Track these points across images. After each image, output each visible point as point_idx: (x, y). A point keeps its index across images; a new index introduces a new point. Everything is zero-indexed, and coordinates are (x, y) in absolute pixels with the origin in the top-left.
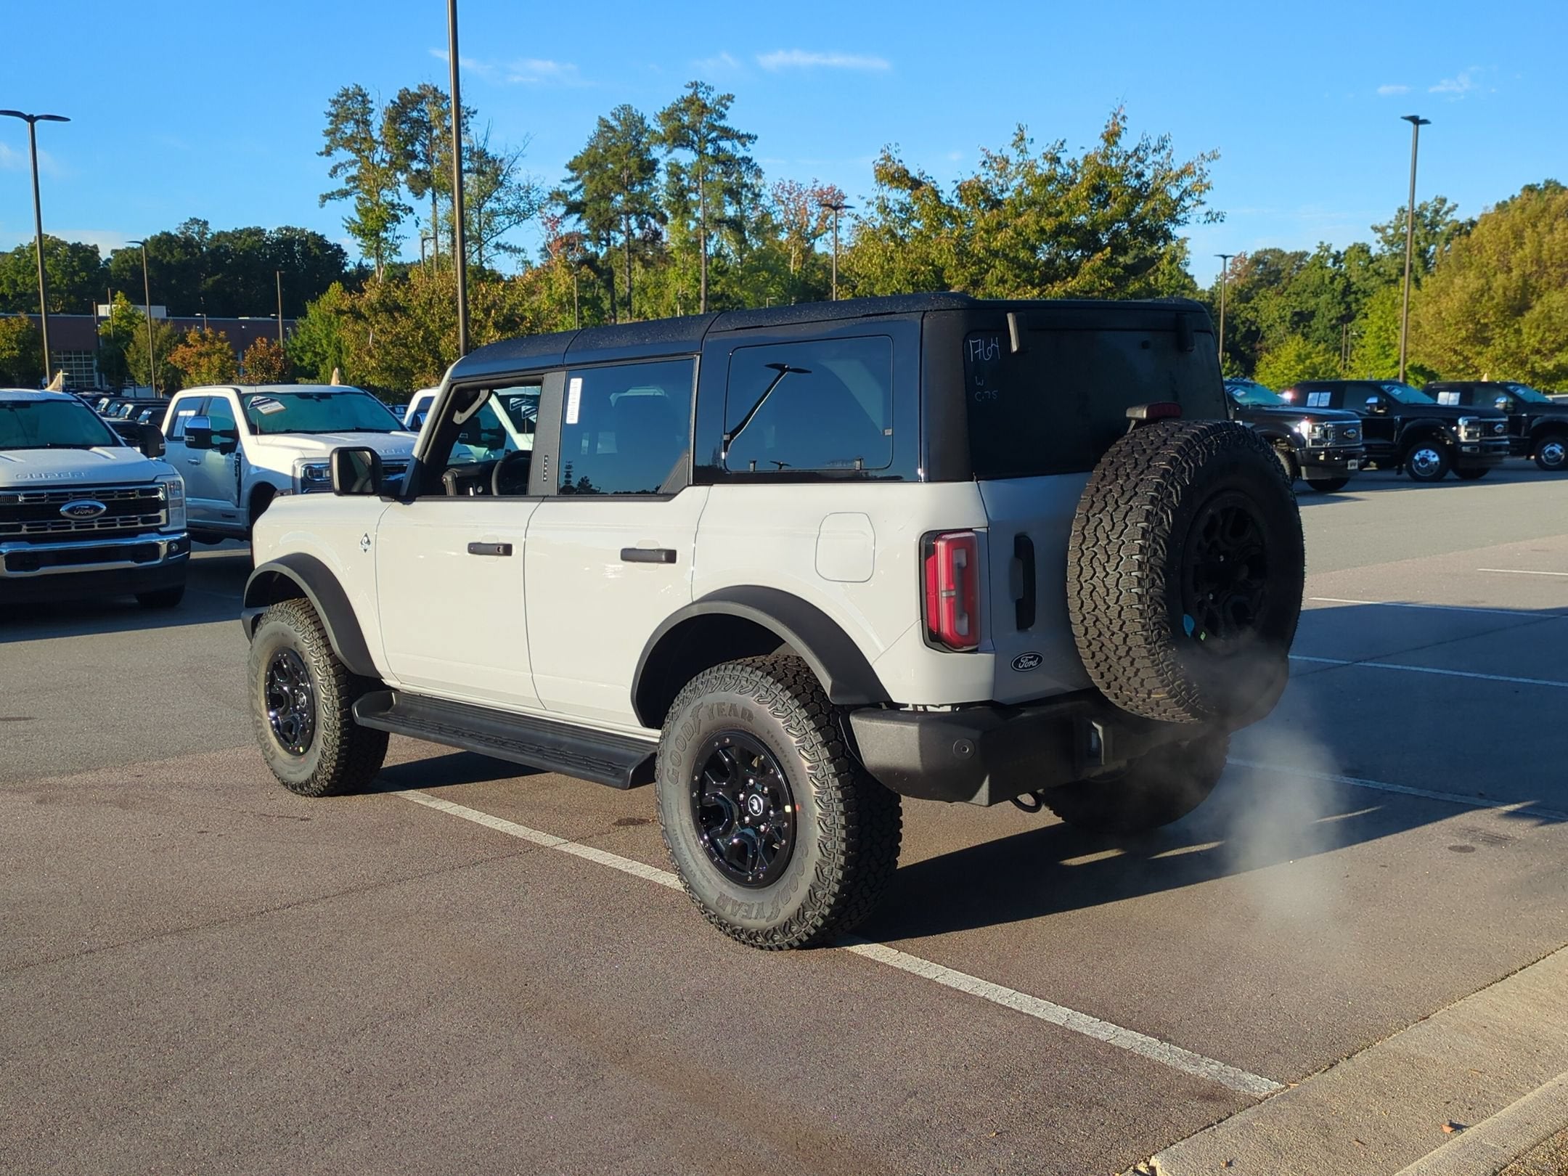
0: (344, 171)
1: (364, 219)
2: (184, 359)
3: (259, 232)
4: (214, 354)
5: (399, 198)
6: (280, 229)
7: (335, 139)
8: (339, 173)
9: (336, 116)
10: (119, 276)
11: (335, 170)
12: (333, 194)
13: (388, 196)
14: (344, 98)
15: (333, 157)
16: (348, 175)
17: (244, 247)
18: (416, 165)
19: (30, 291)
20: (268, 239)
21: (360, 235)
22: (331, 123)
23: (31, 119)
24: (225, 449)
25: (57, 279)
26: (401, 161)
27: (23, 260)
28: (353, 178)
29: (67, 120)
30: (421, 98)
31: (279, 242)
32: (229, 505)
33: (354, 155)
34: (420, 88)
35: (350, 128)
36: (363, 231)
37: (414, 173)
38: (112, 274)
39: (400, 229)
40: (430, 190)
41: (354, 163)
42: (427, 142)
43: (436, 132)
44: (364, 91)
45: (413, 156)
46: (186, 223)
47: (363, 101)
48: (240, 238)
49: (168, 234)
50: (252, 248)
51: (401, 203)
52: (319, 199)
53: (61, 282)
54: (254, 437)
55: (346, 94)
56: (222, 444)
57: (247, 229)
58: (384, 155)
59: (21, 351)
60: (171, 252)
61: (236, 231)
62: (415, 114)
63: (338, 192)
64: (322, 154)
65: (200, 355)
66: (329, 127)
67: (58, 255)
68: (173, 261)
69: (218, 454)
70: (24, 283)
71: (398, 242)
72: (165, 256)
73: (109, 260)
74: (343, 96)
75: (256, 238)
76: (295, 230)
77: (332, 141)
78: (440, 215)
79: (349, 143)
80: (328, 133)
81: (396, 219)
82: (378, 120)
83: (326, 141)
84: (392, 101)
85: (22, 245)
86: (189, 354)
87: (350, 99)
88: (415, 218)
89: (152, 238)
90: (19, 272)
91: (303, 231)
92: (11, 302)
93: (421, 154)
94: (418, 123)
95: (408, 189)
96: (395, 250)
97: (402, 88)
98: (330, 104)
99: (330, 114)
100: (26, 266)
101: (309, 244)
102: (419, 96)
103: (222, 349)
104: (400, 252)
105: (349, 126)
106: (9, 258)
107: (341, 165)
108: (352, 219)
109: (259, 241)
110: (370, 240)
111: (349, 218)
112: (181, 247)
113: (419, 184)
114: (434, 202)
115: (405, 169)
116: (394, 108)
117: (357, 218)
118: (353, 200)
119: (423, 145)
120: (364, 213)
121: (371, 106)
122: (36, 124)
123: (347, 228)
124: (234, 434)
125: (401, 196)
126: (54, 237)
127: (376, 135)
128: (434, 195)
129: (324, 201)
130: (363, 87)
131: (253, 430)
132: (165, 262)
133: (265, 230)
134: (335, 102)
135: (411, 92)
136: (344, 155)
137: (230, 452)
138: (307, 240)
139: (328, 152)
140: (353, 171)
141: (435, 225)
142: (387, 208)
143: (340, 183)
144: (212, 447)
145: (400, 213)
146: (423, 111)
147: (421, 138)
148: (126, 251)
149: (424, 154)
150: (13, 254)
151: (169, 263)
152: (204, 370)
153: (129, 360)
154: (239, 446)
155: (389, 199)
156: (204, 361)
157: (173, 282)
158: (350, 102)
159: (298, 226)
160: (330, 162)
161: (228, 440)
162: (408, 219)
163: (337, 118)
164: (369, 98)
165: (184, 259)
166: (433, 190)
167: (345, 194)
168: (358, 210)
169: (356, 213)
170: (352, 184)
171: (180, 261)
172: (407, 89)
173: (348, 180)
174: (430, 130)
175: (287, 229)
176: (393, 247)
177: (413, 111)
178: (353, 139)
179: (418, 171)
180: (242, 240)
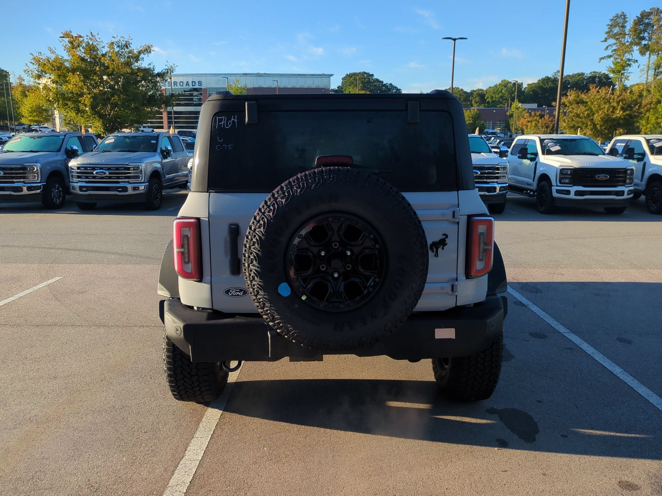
0: (611, 47)
1: (615, 66)
2: (523, 123)
3: (583, 74)
4: (533, 121)
5: (632, 57)
6: (591, 73)
7: (610, 34)
8: (609, 48)
9: (611, 26)
10: (528, 93)
11: (607, 48)
12: (605, 57)
13: (627, 56)
14: (616, 18)
15: (607, 42)
16: (613, 49)
17: (575, 80)
18: (644, 42)
19: (497, 100)
20: (586, 77)
21: (613, 73)
22: (609, 28)
23: (455, 40)
24: (532, 160)
25: (506, 95)
26: (637, 41)
27: (496, 89)
28: (615, 50)
29: (466, 39)
30: (650, 14)
31: (590, 77)
32: (531, 181)
33: (615, 40)
34: (651, 9)
35: (616, 30)
36: (614, 71)
37: (643, 46)
38: (526, 93)
39: (630, 69)
40: (648, 52)
41: (615, 44)
42: (650, 32)
43: (655, 27)
44: (625, 14)
45: (643, 38)
46: (555, 73)
47: (624, 18)
48: (574, 77)
49: (548, 77)
50: (579, 80)
51: (633, 59)
52: (598, 60)
53: (507, 96)
54: (543, 156)
55: (617, 16)
56: (531, 158)
57: (577, 74)
58: (629, 39)
59: (473, 121)
60: (548, 84)
61: (573, 75)
62: (647, 21)
63: (607, 56)
64: (603, 41)
65: (529, 122)
66: (607, 30)
67: (508, 87)
68: (548, 87)
69: (529, 161)
70: (495, 97)
71: (629, 75)
72: (545, 85)
73: (526, 88)
74: (615, 17)
75: (581, 77)
76: (597, 72)
77: (608, 36)
78: (651, 62)
79: (614, 36)
80: (607, 33)
81: (629, 65)
82: (629, 25)
83: (606, 36)
84: (637, 17)
85: (497, 84)
86: (525, 121)
87: (619, 18)
88: (638, 64)
89: (542, 79)
90: (494, 93)
91: (600, 72)
92: (490, 104)
93: (647, 37)
94: (648, 24)
95: (639, 53)
96: (627, 78)
97: (642, 10)
98: (610, 21)
99: (609, 25)
100: (497, 91)
101: (602, 77)
102: (649, 13)
103: (536, 119)
104: (629, 79)
105: (616, 29)
106: (492, 88)
107: (610, 45)
108: (610, 67)
109: (582, 78)
110: (617, 74)
111: (609, 66)
112: (552, 81)
113: (644, 50)
114: (650, 57)
115: (638, 44)
116: (638, 19)
117: (613, 66)
118: (612, 59)
119: (649, 33)
120: (615, 64)
121: (627, 20)
122: (456, 41)
123: (608, 70)
124: (536, 154)
125: (633, 56)
126: (507, 81)
127: (627, 31)
128: (650, 54)
129: (601, 60)
130: (625, 12)
131: (543, 153)
132: (545, 87)
133: (585, 73)
134: (612, 20)
135: (646, 11)
136: (612, 41)
137: (533, 161)
138: (601, 76)
139: (605, 40)
140: (615, 47)
141: (648, 67)
142: (626, 61)
143: (609, 52)
144: (528, 159)
145: (632, 63)
146: (651, 19)
147: (648, 31)
148: (532, 84)
149: (648, 37)
150: (493, 87)
151: (546, 88)
152: (529, 127)
153: (511, 124)
154: (537, 159)
155: (628, 57)
156: (529, 124)
157: (547, 95)
158: (618, 19)
159: (598, 71)
160: (606, 44)
161: (533, 156)
162: (634, 65)
163: (612, 26)
164: (627, 16)
165: (552, 86)
166: (650, 52)
167: (610, 57)
168: (613, 63)
169: (612, 64)
170: (614, 52)
171: (550, 87)
172: (644, 11)
173: (613, 51)
174: (653, 27)
175: (594, 72)
176: (626, 77)
177: (646, 19)
178: (616, 34)
179: (645, 45)
180: (575, 78)
